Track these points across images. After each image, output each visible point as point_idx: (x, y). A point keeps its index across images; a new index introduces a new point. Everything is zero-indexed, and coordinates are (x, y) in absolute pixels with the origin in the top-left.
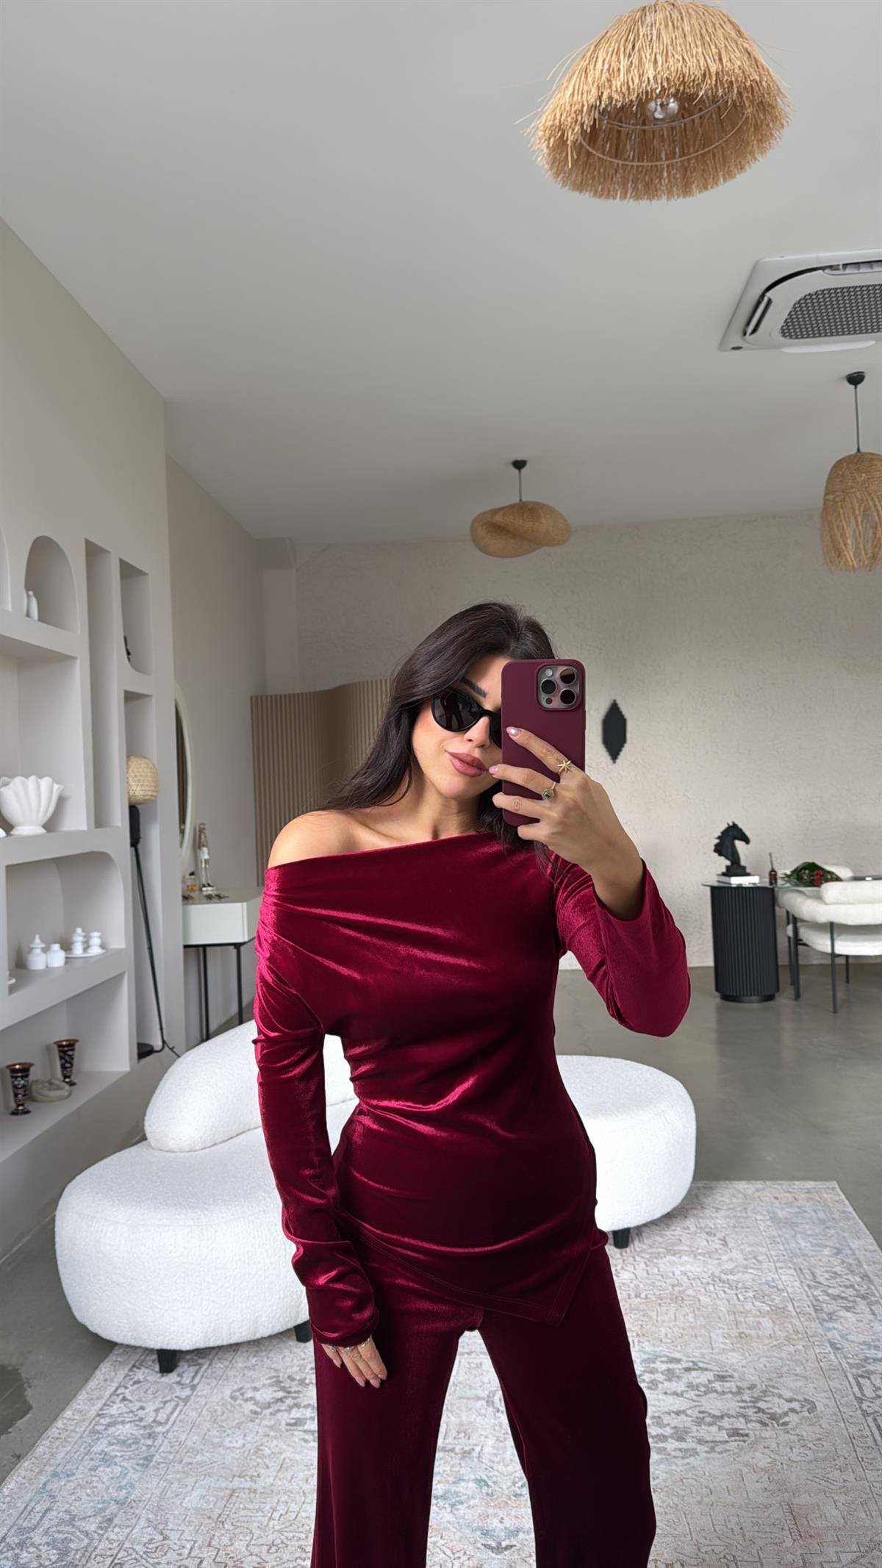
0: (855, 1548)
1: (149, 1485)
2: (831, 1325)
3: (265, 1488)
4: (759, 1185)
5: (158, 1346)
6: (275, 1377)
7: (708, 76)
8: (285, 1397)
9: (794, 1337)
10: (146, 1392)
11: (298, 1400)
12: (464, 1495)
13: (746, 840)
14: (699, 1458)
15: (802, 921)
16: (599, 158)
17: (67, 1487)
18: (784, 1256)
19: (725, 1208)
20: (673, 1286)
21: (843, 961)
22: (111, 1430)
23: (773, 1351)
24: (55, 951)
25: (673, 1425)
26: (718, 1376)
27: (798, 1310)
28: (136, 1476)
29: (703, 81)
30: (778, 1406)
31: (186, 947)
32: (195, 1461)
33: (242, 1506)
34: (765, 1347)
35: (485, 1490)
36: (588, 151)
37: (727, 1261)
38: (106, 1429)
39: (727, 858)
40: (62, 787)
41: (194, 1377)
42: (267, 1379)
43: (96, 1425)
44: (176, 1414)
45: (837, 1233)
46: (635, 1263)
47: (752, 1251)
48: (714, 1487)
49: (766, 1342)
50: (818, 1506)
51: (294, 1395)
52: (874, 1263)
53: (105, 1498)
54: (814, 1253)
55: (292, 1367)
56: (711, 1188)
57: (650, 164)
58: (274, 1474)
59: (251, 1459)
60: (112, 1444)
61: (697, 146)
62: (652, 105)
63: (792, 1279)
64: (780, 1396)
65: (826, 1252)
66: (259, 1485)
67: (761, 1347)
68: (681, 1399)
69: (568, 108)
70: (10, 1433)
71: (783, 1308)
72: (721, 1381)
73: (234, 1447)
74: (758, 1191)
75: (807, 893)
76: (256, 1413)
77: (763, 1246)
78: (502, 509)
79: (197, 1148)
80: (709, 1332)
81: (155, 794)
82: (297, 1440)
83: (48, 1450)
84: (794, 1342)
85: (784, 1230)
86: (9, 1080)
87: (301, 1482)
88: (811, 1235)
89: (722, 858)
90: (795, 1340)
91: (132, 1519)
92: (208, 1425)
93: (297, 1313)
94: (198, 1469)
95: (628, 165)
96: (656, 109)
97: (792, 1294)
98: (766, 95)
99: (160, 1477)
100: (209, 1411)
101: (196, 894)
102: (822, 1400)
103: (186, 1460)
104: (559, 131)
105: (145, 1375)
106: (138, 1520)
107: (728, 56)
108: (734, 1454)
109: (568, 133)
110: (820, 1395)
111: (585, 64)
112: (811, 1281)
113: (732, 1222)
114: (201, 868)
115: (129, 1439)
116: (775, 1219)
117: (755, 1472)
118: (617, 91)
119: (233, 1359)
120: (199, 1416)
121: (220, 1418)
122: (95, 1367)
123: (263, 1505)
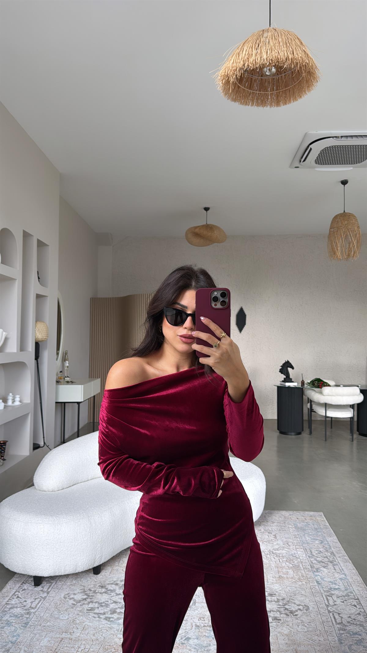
1: (26, 635)
2: (317, 574)
3: (76, 638)
4: (291, 513)
5: (34, 575)
6: (83, 589)
7: (288, 60)
8: (87, 598)
9: (302, 578)
10: (27, 594)
11: (93, 600)
13: (292, 368)
15: (314, 402)
16: (243, 89)
18: (299, 543)
19: (276, 522)
21: (330, 419)
22: (12, 610)
23: (293, 584)
26: (270, 594)
27: (304, 567)
28: (20, 631)
29: (286, 62)
30: (293, 608)
31: (56, 403)
32: (46, 625)
33: (65, 645)
34: (290, 582)
36: (239, 86)
37: (276, 545)
38: (9, 610)
39: (284, 375)
40: (7, 333)
41: (48, 588)
42: (80, 590)
43: (5, 608)
44: (40, 604)
45: (322, 534)
47: (286, 541)
49: (290, 580)
51: (90, 597)
52: (336, 547)
53: (7, 641)
54: (312, 543)
55: (91, 585)
56: (271, 513)
57: (263, 93)
58: (80, 631)
59: (71, 625)
60: (12, 617)
61: (283, 87)
62: (265, 69)
63: (302, 553)
64: (295, 603)
65: (317, 542)
66: (73, 637)
67: (288, 582)
69: (231, 68)
71: (298, 566)
72: (271, 596)
73: (64, 619)
74: (290, 515)
75: (317, 391)
76: (74, 604)
77: (291, 539)
78: (199, 226)
79: (55, 490)
81: (46, 338)
82: (91, 617)
84: (302, 581)
85: (300, 532)
87: (91, 636)
88: (311, 535)
89: (283, 375)
90: (302, 580)
91: (18, 650)
92: (53, 609)
93: (94, 562)
94: (47, 629)
95: (254, 93)
96: (267, 71)
97: (302, 560)
98: (311, 69)
99: (31, 632)
100: (54, 603)
101: (62, 381)
102: (312, 606)
103: (43, 624)
104: (227, 77)
105: (28, 587)
106: (20, 651)
107: (296, 52)
108: (274, 628)
109: (230, 78)
110: (311, 603)
111: (239, 51)
112: (310, 554)
113: (279, 528)
114: (65, 369)
115: (19, 614)
116: (296, 527)
117: (283, 636)
118: (251, 63)
119: (66, 581)
120: (50, 605)
121: (58, 606)
122: (6, 583)
123: (75, 645)
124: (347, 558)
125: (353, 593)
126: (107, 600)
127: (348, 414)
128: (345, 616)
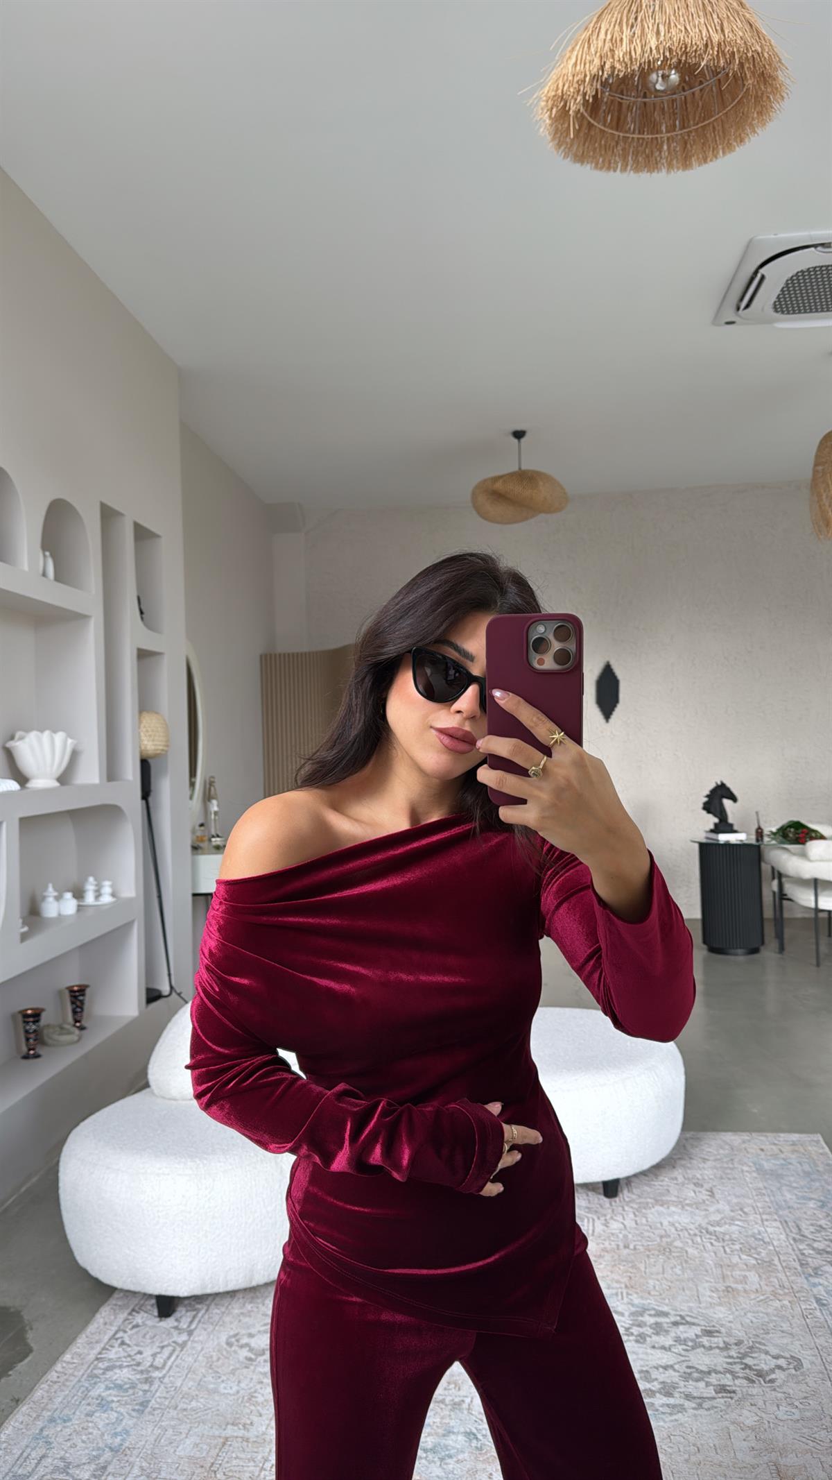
1: (144, 1432)
2: (816, 1280)
3: (257, 1437)
4: (745, 1136)
5: (157, 1292)
7: (710, 47)
9: (781, 1292)
10: (144, 1336)
12: (454, 1448)
13: (734, 798)
14: (686, 1415)
15: (787, 876)
16: (601, 130)
17: (63, 1433)
18: (770, 1208)
19: (712, 1158)
20: (661, 1237)
21: (825, 915)
22: (109, 1374)
23: (759, 1306)
24: (67, 899)
25: (661, 1380)
26: (706, 1330)
27: (784, 1264)
28: (131, 1422)
29: (705, 52)
30: (765, 1363)
31: (195, 895)
32: (189, 1407)
33: (234, 1455)
34: (752, 1302)
35: (474, 1443)
36: (589, 122)
37: (714, 1213)
38: (104, 1373)
39: (715, 816)
40: (75, 742)
41: (191, 1322)
42: (262, 1326)
43: (94, 1369)
44: (172, 1359)
45: (822, 1186)
46: (624, 1213)
47: (739, 1203)
48: (702, 1445)
49: (753, 1296)
50: (805, 1467)
53: (100, 1445)
54: (799, 1206)
56: (698, 1139)
57: (650, 136)
58: (267, 1422)
59: (244, 1406)
60: (110, 1389)
61: (697, 118)
62: (654, 76)
63: (778, 1232)
64: (767, 1353)
65: (812, 1204)
66: (252, 1434)
67: (748, 1302)
68: (669, 1353)
69: (571, 78)
70: (10, 1375)
71: (769, 1262)
72: (708, 1336)
73: (228, 1394)
74: (744, 1142)
75: (792, 850)
76: (250, 1359)
77: (749, 1198)
78: (502, 477)
80: (696, 1286)
81: (165, 748)
83: (45, 1394)
84: (781, 1298)
85: (770, 1182)
86: (21, 1025)
88: (796, 1188)
89: (710, 816)
90: (781, 1295)
91: (125, 1466)
92: (203, 1371)
94: (192, 1415)
95: (628, 137)
96: (657, 80)
97: (778, 1247)
98: (767, 66)
99: (155, 1423)
100: (205, 1357)
101: (205, 845)
102: (808, 1358)
103: (181, 1406)
104: (561, 101)
105: (144, 1319)
106: (131, 1468)
107: (730, 27)
108: (721, 1411)
109: (570, 103)
110: (807, 1352)
111: (588, 35)
112: (797, 1234)
113: (719, 1173)
114: (211, 819)
115: (126, 1383)
116: (760, 1170)
117: (742, 1430)
118: (619, 60)
119: (230, 1304)
120: (195, 1361)
121: (215, 1364)
122: (95, 1311)
123: (256, 1454)
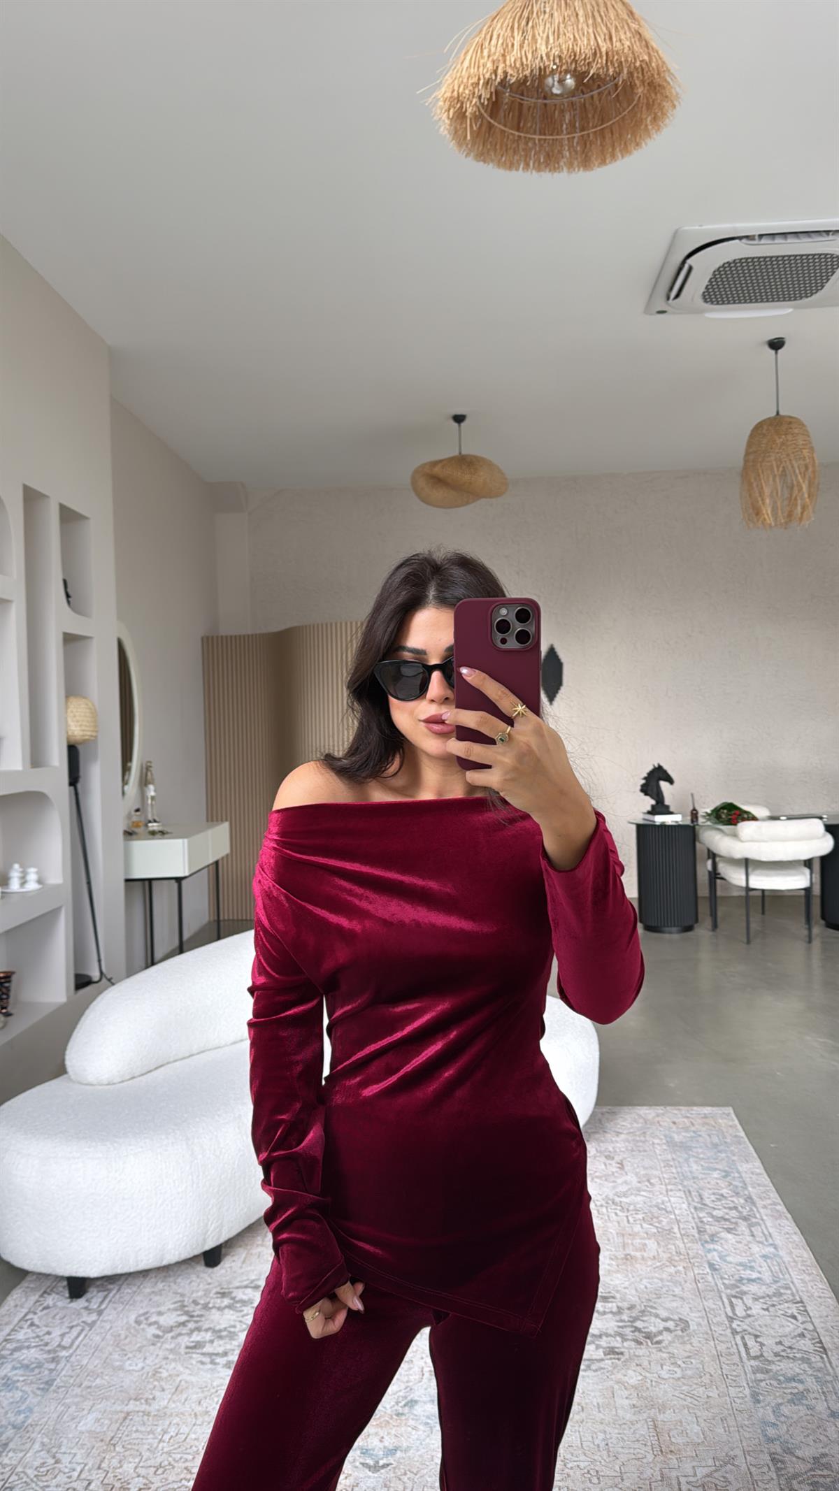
0: (710, 1462)
1: (47, 1409)
2: (711, 1246)
3: (158, 1410)
4: (660, 1110)
5: (67, 1274)
6: (180, 1301)
7: (598, 55)
8: (188, 1321)
9: (677, 1258)
10: (54, 1317)
11: (200, 1324)
13: (670, 780)
15: (720, 856)
16: (501, 130)
18: (675, 1178)
19: (625, 1132)
21: (760, 894)
22: (16, 1355)
23: (655, 1272)
27: (683, 1232)
28: (35, 1400)
29: (594, 61)
30: (653, 1325)
31: (127, 881)
32: (94, 1384)
33: (134, 1429)
34: (648, 1269)
36: (490, 123)
37: (621, 1184)
38: (11, 1354)
39: (652, 798)
41: (101, 1303)
42: (172, 1304)
43: (2, 1350)
44: (80, 1339)
45: (727, 1157)
47: (646, 1174)
48: (587, 1404)
49: (650, 1263)
50: (681, 1422)
51: (195, 1319)
52: (759, 1185)
53: (3, 1423)
54: (704, 1176)
55: (198, 1291)
56: (614, 1113)
57: (551, 137)
58: (170, 1396)
59: (148, 1382)
60: (16, 1369)
61: (596, 122)
62: (550, 80)
63: (680, 1201)
64: (657, 1316)
65: (716, 1174)
66: (155, 1406)
67: (644, 1269)
69: (465, 80)
71: (669, 1230)
73: (133, 1370)
74: (658, 1116)
75: (725, 831)
76: (157, 1336)
77: (656, 1169)
78: (441, 461)
79: (115, 1081)
81: (94, 734)
82: (194, 1362)
84: (676, 1264)
85: (678, 1153)
87: (193, 1405)
88: (703, 1159)
89: (648, 798)
90: (676, 1261)
92: (110, 1349)
93: (204, 1240)
94: (95, 1392)
95: (530, 138)
96: (553, 85)
97: (679, 1216)
98: (656, 76)
99: (59, 1401)
100: (113, 1336)
101: (140, 830)
102: (696, 1319)
103: (86, 1383)
104: (457, 103)
105: (55, 1301)
107: (618, 36)
108: (608, 1372)
109: (466, 105)
110: (694, 1314)
111: (481, 39)
112: (698, 1202)
113: (631, 1145)
114: (148, 804)
115: (32, 1363)
116: (671, 1143)
117: (625, 1389)
118: (511, 65)
119: (142, 1284)
120: (103, 1340)
121: (122, 1342)
122: (7, 1293)
123: (155, 1427)
124: (781, 1208)
125: (790, 1289)
126: (232, 1323)
127: (798, 881)
128: (769, 1342)
